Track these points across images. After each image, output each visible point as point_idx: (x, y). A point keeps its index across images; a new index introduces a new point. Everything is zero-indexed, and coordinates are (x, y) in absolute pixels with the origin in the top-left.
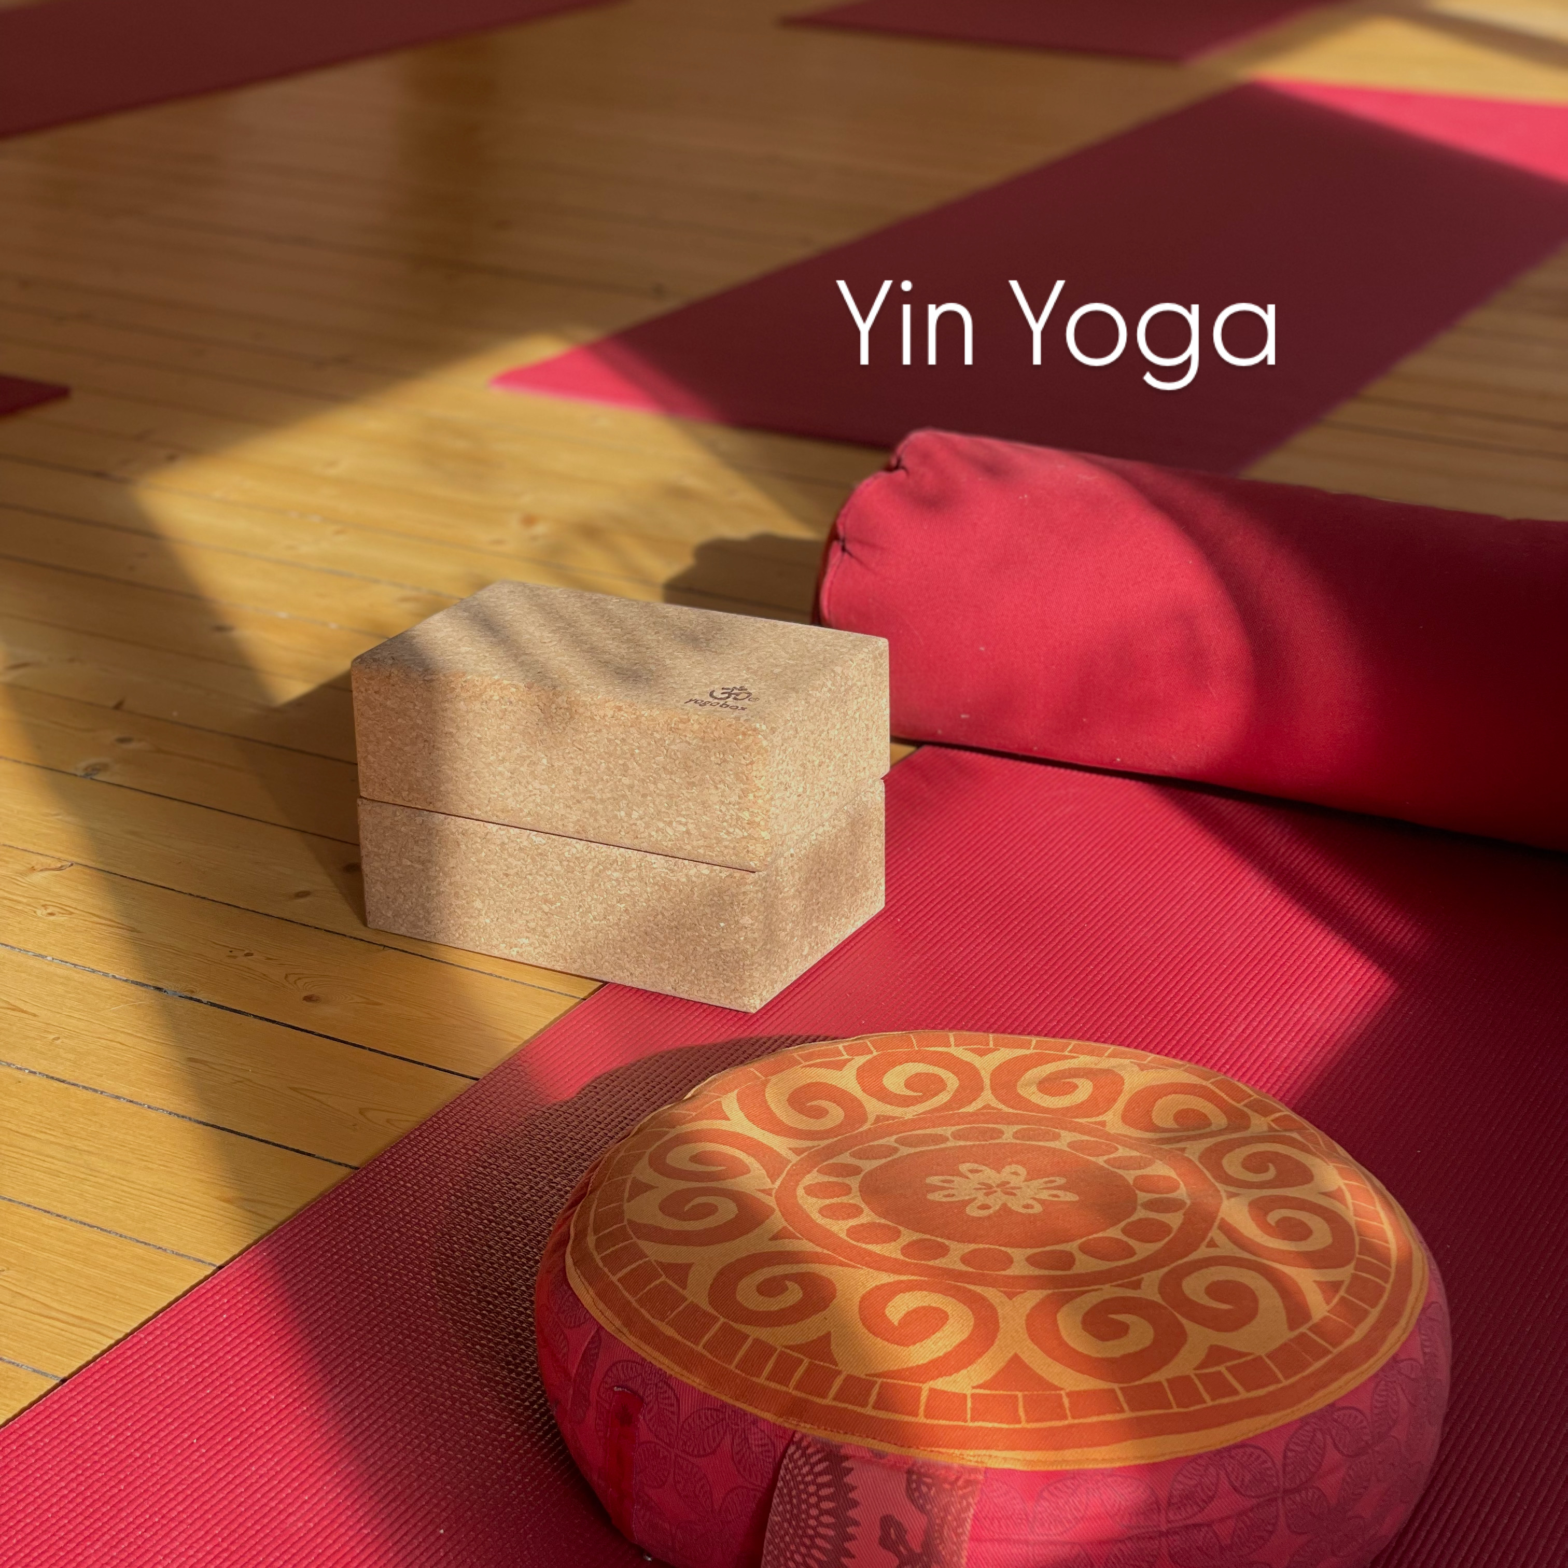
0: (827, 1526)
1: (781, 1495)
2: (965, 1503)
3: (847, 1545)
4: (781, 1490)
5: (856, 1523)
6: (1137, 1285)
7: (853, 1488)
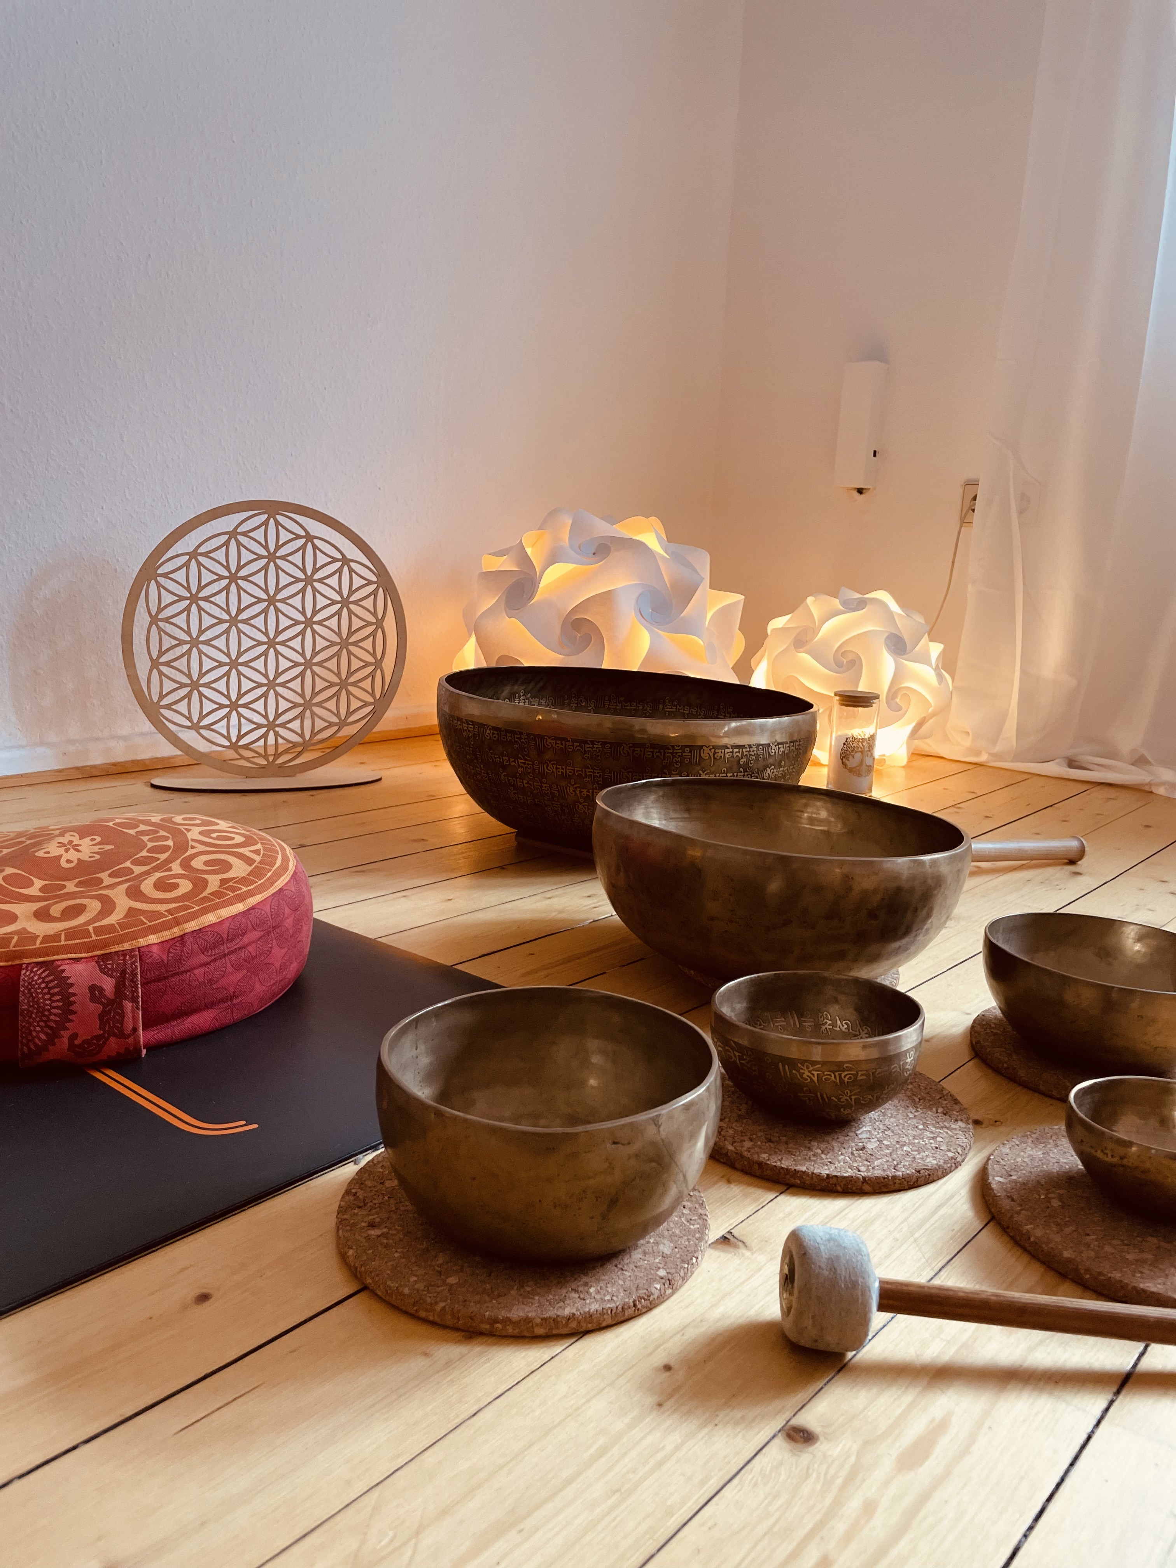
0: (57, 1001)
1: (24, 994)
2: (134, 966)
3: (71, 1008)
4: (23, 992)
5: (74, 995)
6: (170, 869)
7: (69, 978)
